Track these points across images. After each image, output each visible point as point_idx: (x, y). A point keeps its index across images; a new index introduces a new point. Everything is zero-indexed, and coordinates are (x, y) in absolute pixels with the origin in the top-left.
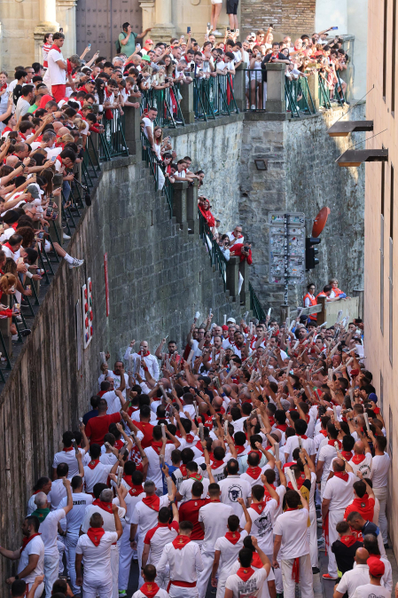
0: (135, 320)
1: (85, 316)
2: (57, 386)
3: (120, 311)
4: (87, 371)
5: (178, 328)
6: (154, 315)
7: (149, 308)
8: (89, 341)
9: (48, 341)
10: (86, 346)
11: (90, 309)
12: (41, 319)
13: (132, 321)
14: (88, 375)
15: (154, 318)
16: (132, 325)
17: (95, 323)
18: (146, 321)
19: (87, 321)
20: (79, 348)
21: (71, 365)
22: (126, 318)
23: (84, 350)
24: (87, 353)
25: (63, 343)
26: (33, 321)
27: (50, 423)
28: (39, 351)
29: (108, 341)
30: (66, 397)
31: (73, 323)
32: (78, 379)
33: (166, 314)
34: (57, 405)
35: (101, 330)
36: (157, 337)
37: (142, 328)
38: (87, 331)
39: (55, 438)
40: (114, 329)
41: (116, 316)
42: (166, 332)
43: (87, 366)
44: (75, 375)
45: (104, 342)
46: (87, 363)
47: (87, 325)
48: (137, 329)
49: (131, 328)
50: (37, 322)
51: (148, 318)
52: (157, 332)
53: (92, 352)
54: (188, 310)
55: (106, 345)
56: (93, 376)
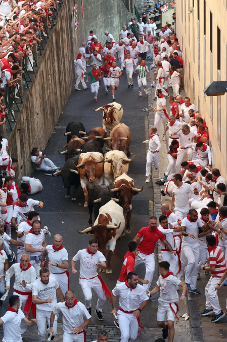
1: (75, 18)
2: (66, 44)
3: (87, 16)
4: (76, 38)
5: (108, 22)
6: (100, 17)
7: (98, 15)
8: (77, 27)
9: (62, 28)
10: (76, 29)
11: (77, 16)
12: (59, 20)
13: (92, 20)
15: (100, 19)
16: (92, 22)
17: (78, 21)
19: (76, 20)
20: (73, 30)
21: (70, 37)
22: (90, 19)
23: (75, 31)
25: (67, 29)
26: (56, 20)
27: (64, 57)
28: (59, 31)
29: (84, 27)
30: (69, 48)
31: (71, 21)
32: (73, 41)
33: (104, 17)
34: (66, 51)
35: (81, 23)
36: (101, 26)
37: (96, 22)
38: (76, 24)
39: (66, 63)
40: (85, 23)
41: (86, 18)
42: (104, 24)
46: (76, 36)
48: (94, 23)
50: (58, 21)
51: (98, 19)
52: (101, 24)
53: (78, 32)
54: (112, 15)
55: (83, 29)
56: (79, 40)
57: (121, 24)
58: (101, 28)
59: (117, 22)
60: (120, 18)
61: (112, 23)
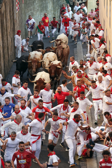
0: (31, 5)
1: (17, 3)
2: (9, 24)
3: (27, 2)
4: (17, 20)
5: (44, 7)
6: (37, 3)
7: (35, 1)
8: (18, 11)
9: (6, 11)
10: (17, 12)
11: (18, 1)
12: (3, 4)
13: (30, 5)
14: (18, 21)
15: (37, 4)
16: (31, 6)
17: (19, 6)
18: (34, 5)
19: (17, 5)
20: (15, 13)
21: (13, 18)
22: (28, 4)
23: (16, 13)
24: (17, 14)
25: (10, 11)
26: (1, 5)
27: (7, 35)
28: (3, 14)
29: (23, 11)
30: (11, 28)
31: (13, 5)
32: (15, 22)
33: (40, 3)
34: (9, 30)
35: (21, 7)
36: (38, 9)
37: (33, 7)
38: (17, 8)
39: (9, 40)
40: (25, 7)
41: (25, 3)
42: (41, 8)
43: (17, 18)
44: (14, 21)
45: (22, 11)
46: (17, 17)
47: (17, 6)
48: (32, 7)
49: (30, 7)
50: (2, 5)
51: (35, 4)
52: (38, 8)
53: (19, 14)
54: (47, 1)
55: (23, 12)
56: (19, 21)
57: (54, 8)
58: (38, 11)
59: (51, 7)
60: (53, 3)
61: (46, 7)
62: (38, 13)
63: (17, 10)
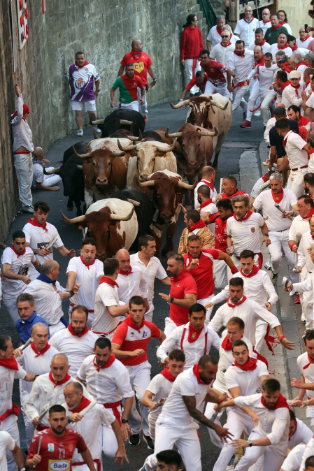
0: (73, 17)
1: (20, 13)
3: (57, 7)
4: (24, 73)
5: (119, 25)
6: (93, 11)
7: (88, 4)
8: (25, 41)
10: (22, 46)
11: (25, 6)
13: (71, 19)
14: (25, 78)
15: (94, 15)
16: (71, 23)
17: (30, 21)
18: (85, 18)
19: (22, 19)
20: (15, 49)
21: (7, 68)
22: (64, 15)
23: (20, 50)
24: (24, 56)
29: (46, 40)
31: (8, 21)
32: (15, 82)
33: (107, 10)
35: (37, 28)
36: (97, 35)
37: (81, 26)
38: (22, 30)
40: (51, 28)
41: (52, 13)
42: (107, 30)
43: (23, 68)
44: (11, 78)
45: (41, 42)
46: (23, 64)
47: (22, 23)
48: (76, 27)
49: (70, 26)
51: (87, 15)
52: (97, 30)
53: (28, 52)
54: (130, 5)
55: (44, 45)
56: (31, 78)
57: (155, 30)
58: (97, 42)
59: (144, 25)
60: (154, 12)
61: (128, 27)
62: (99, 48)
63: (23, 38)
